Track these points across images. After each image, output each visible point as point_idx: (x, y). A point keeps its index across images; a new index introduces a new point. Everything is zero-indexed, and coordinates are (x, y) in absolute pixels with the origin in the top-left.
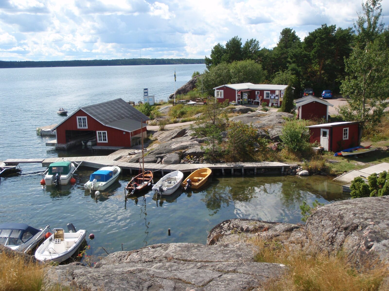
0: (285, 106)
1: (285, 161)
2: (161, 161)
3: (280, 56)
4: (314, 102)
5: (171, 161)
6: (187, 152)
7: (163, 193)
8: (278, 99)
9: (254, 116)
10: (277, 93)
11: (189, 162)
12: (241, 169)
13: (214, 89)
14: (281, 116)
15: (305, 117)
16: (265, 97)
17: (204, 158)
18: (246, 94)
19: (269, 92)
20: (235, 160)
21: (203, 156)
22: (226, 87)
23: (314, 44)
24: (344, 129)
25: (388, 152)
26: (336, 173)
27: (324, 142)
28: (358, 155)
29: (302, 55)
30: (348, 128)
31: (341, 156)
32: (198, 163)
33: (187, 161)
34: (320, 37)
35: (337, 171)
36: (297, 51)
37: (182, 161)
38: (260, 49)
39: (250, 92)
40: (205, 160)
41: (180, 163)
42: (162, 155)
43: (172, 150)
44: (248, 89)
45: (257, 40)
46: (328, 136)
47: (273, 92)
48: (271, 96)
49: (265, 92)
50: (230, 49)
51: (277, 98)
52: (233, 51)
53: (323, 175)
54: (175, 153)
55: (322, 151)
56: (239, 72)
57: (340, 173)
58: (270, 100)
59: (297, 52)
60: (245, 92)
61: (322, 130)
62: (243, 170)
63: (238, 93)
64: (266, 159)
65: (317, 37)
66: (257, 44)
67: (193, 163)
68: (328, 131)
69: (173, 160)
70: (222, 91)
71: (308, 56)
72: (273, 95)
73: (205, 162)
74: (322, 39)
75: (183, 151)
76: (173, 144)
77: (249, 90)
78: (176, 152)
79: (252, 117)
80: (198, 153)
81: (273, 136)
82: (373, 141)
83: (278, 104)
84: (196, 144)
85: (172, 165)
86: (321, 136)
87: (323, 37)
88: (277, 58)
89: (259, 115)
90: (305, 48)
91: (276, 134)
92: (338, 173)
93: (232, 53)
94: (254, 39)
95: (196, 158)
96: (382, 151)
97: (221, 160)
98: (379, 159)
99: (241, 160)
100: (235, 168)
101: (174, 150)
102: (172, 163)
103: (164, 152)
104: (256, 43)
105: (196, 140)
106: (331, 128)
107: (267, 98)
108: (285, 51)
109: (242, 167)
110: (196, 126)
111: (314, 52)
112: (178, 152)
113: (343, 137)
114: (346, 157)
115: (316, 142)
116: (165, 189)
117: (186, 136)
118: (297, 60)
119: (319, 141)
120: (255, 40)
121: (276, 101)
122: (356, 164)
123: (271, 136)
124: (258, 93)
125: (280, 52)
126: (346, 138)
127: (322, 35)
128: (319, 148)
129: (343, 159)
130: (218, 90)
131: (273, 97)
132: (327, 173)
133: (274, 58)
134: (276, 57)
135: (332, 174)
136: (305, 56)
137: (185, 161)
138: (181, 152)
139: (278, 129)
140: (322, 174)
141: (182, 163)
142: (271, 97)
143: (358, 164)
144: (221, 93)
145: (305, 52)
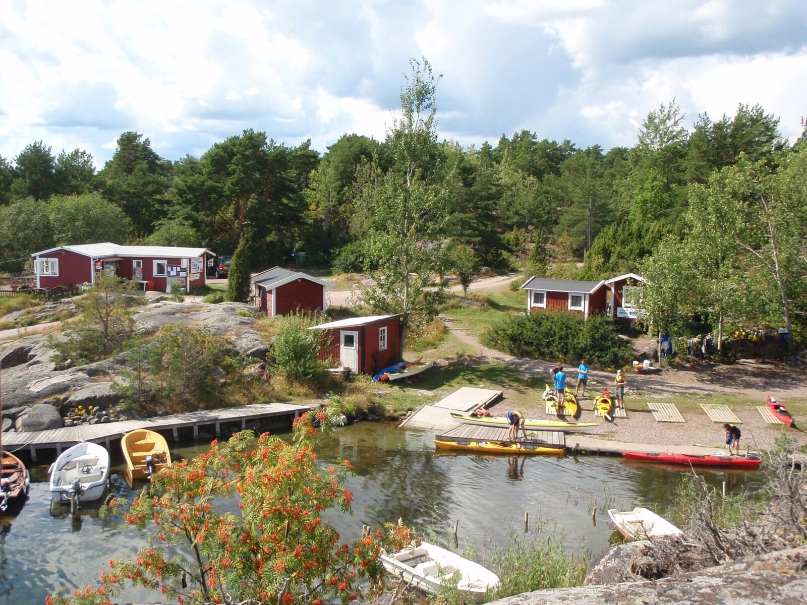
0: (236, 290)
1: (291, 400)
2: (13, 426)
3: (140, 188)
4: (300, 281)
5: (41, 424)
6: (72, 398)
7: (83, 498)
8: (186, 278)
9: (178, 313)
10: (184, 263)
11: (84, 421)
12: (213, 426)
13: (33, 255)
14: (233, 309)
15: (283, 309)
16: (155, 273)
17: (118, 408)
18: (112, 267)
19: (165, 262)
20: (190, 408)
21: (114, 405)
22: (65, 251)
23: (232, 167)
24: (381, 329)
25: (452, 368)
26: (396, 415)
27: (349, 357)
28: (410, 378)
29: (205, 187)
30: (385, 328)
31: (387, 381)
32: (107, 421)
33: (79, 419)
34: (242, 155)
35: (395, 411)
36: (195, 180)
37: (68, 421)
38: (95, 173)
39: (119, 262)
40: (122, 412)
41: (64, 426)
42: (13, 410)
43: (36, 397)
44: (115, 256)
45: (88, 152)
46: (356, 344)
47: (174, 262)
48: (169, 270)
49: (155, 262)
50: (27, 168)
51: (182, 274)
52: (36, 174)
53: (372, 420)
54: (45, 403)
55: (348, 374)
56: (73, 219)
57: (402, 412)
58: (168, 279)
59: (194, 182)
60: (108, 263)
61: (343, 334)
62: (218, 426)
63: (95, 265)
64: (253, 400)
65: (234, 154)
66: (88, 161)
67: (97, 423)
68: (355, 334)
69: (46, 420)
70: (57, 260)
71: (220, 189)
72: (174, 268)
73: (123, 417)
74: (246, 158)
75: (62, 397)
76: (32, 383)
77: (118, 259)
78: (45, 400)
79: (173, 314)
80: (102, 398)
81: (245, 351)
82: (416, 351)
83: (185, 287)
84: (84, 379)
85: (48, 432)
86: (342, 346)
87: (247, 153)
88: (134, 193)
89: (186, 310)
90: (209, 173)
91: (250, 346)
92: (398, 413)
93: (34, 176)
94: (81, 151)
95: (101, 410)
96: (442, 367)
97: (157, 409)
98: (447, 382)
99: (202, 405)
100: (202, 424)
101: (39, 397)
102: (44, 427)
103: (16, 403)
104: (86, 159)
105: (81, 370)
106: (361, 329)
107: (160, 275)
108: (151, 179)
109: (216, 419)
110: (62, 338)
111: (232, 184)
112: (50, 399)
113: (380, 344)
114: (396, 382)
115: (330, 357)
116: (85, 486)
117: (35, 363)
118: (195, 197)
119: (337, 355)
120: (84, 152)
121: (183, 282)
122: (420, 395)
123: (241, 351)
124: (138, 264)
125: (142, 181)
126: (383, 345)
127: (246, 150)
128: (341, 369)
129: (391, 387)
130: (45, 259)
131: (173, 273)
132: (379, 416)
133: (128, 193)
134: (132, 191)
135: (390, 417)
136: (214, 189)
137: (74, 420)
138: (58, 400)
139: (251, 337)
140: (370, 418)
141: (68, 426)
142: (169, 273)
143: (422, 395)
144: (53, 264)
145: (209, 183)
